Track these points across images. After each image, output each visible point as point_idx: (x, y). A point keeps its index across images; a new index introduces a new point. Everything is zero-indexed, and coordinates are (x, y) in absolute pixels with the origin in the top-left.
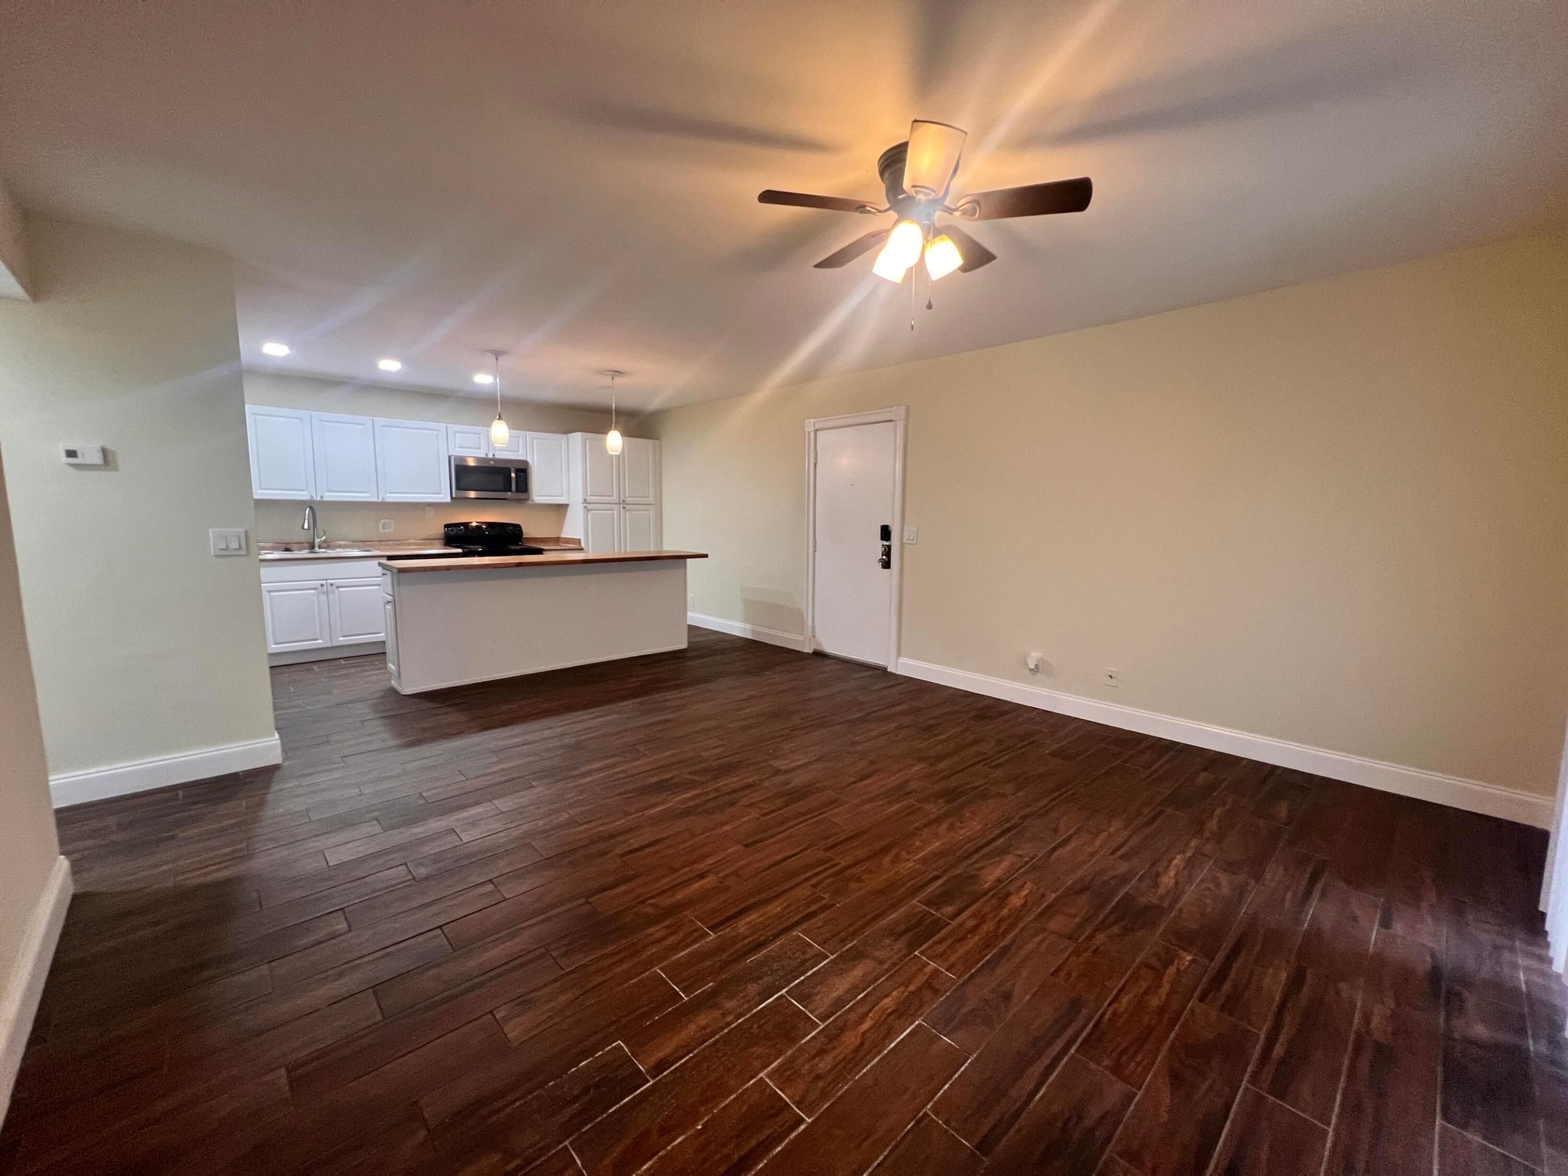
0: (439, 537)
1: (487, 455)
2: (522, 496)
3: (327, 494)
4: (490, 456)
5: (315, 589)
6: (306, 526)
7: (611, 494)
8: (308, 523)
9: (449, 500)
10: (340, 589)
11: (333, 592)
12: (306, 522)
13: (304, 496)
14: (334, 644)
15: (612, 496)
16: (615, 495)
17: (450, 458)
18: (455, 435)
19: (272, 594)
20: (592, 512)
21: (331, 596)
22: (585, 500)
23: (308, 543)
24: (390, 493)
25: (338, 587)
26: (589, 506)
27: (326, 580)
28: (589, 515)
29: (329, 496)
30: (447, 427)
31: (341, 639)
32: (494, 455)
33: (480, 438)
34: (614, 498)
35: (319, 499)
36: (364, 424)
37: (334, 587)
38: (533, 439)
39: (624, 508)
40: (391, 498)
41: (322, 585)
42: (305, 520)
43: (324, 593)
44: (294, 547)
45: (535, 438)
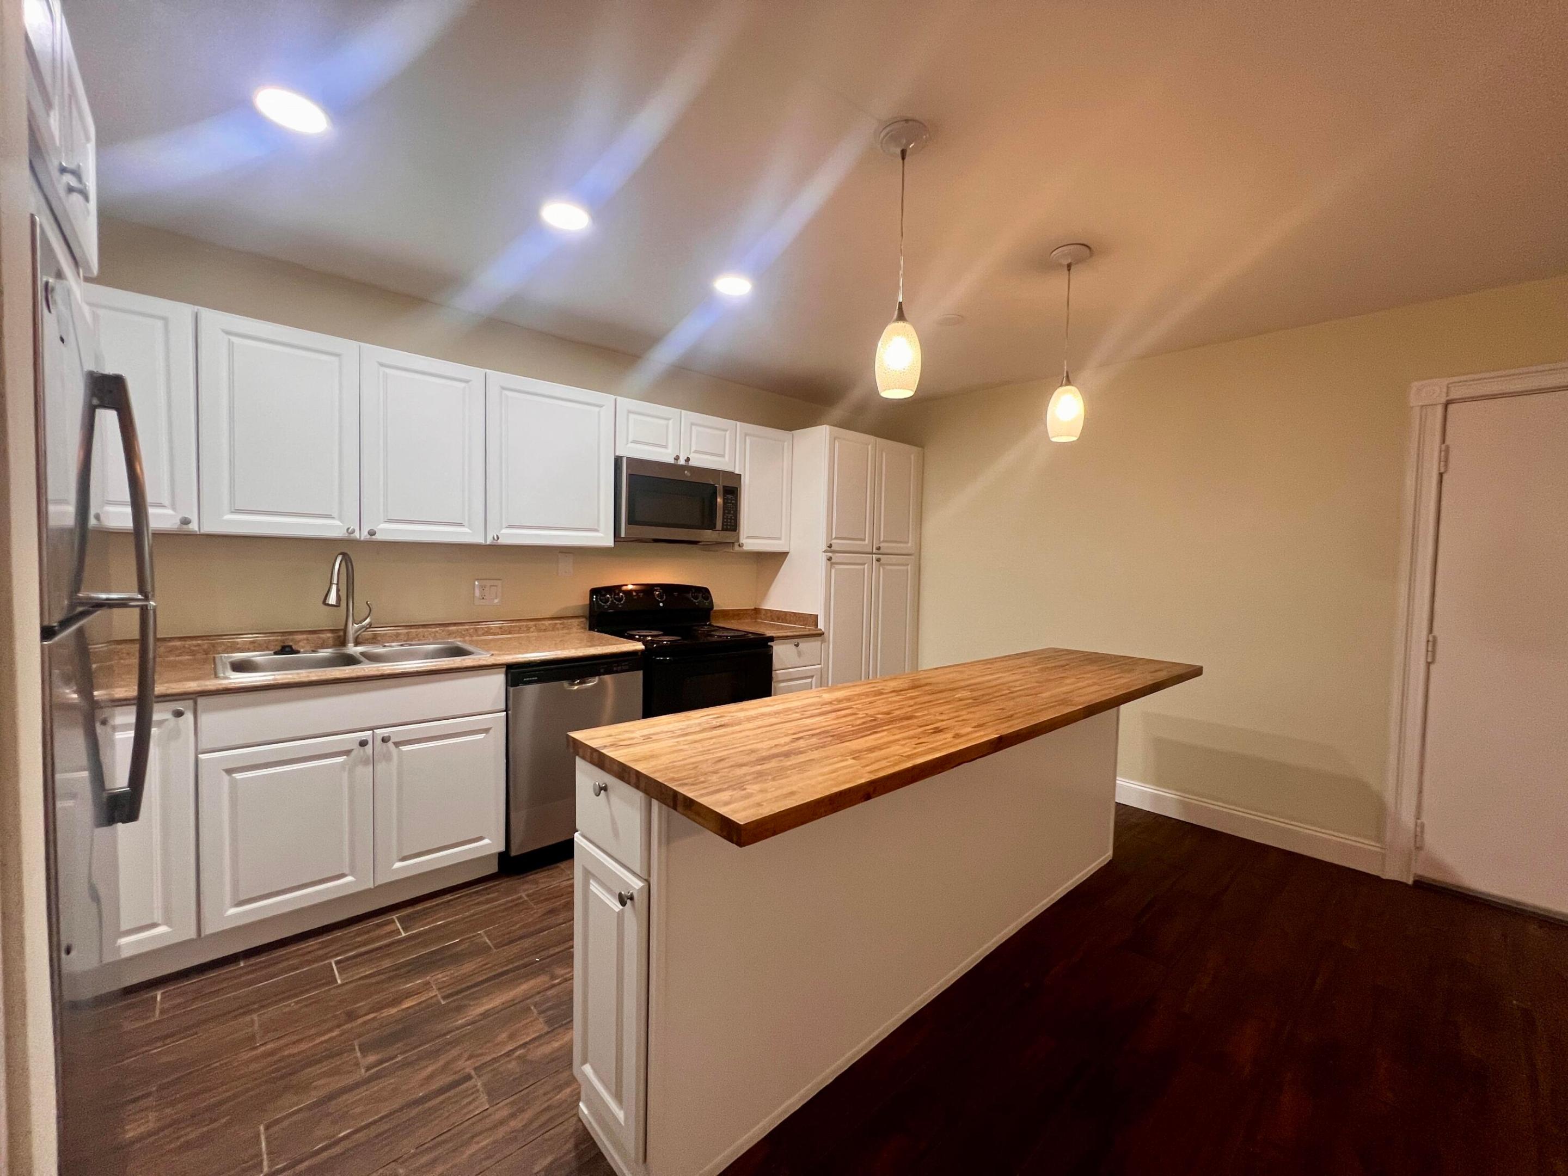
0: (579, 612)
1: (677, 458)
2: (728, 536)
3: (383, 526)
4: (682, 462)
5: (347, 753)
6: (332, 599)
7: (863, 538)
8: (338, 590)
9: (609, 541)
10: (404, 748)
11: (388, 757)
12: (334, 588)
13: (333, 528)
14: (381, 880)
15: (864, 540)
16: (867, 539)
17: (618, 460)
18: (628, 416)
19: (238, 776)
20: (837, 567)
21: (380, 767)
22: (830, 546)
23: (332, 631)
24: (510, 527)
25: (397, 744)
26: (837, 557)
27: (372, 729)
28: (833, 571)
29: (388, 531)
30: (616, 400)
31: (398, 865)
32: (688, 460)
33: (667, 426)
34: (867, 542)
35: (365, 536)
36: (467, 382)
37: (390, 744)
38: (746, 435)
39: (878, 560)
40: (510, 537)
41: (363, 744)
42: (331, 584)
43: (365, 762)
44: (300, 642)
45: (749, 435)
